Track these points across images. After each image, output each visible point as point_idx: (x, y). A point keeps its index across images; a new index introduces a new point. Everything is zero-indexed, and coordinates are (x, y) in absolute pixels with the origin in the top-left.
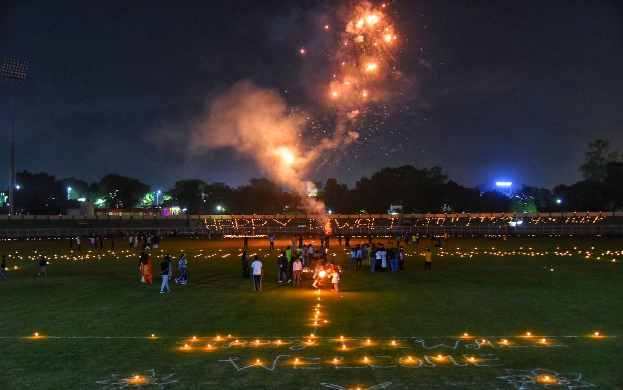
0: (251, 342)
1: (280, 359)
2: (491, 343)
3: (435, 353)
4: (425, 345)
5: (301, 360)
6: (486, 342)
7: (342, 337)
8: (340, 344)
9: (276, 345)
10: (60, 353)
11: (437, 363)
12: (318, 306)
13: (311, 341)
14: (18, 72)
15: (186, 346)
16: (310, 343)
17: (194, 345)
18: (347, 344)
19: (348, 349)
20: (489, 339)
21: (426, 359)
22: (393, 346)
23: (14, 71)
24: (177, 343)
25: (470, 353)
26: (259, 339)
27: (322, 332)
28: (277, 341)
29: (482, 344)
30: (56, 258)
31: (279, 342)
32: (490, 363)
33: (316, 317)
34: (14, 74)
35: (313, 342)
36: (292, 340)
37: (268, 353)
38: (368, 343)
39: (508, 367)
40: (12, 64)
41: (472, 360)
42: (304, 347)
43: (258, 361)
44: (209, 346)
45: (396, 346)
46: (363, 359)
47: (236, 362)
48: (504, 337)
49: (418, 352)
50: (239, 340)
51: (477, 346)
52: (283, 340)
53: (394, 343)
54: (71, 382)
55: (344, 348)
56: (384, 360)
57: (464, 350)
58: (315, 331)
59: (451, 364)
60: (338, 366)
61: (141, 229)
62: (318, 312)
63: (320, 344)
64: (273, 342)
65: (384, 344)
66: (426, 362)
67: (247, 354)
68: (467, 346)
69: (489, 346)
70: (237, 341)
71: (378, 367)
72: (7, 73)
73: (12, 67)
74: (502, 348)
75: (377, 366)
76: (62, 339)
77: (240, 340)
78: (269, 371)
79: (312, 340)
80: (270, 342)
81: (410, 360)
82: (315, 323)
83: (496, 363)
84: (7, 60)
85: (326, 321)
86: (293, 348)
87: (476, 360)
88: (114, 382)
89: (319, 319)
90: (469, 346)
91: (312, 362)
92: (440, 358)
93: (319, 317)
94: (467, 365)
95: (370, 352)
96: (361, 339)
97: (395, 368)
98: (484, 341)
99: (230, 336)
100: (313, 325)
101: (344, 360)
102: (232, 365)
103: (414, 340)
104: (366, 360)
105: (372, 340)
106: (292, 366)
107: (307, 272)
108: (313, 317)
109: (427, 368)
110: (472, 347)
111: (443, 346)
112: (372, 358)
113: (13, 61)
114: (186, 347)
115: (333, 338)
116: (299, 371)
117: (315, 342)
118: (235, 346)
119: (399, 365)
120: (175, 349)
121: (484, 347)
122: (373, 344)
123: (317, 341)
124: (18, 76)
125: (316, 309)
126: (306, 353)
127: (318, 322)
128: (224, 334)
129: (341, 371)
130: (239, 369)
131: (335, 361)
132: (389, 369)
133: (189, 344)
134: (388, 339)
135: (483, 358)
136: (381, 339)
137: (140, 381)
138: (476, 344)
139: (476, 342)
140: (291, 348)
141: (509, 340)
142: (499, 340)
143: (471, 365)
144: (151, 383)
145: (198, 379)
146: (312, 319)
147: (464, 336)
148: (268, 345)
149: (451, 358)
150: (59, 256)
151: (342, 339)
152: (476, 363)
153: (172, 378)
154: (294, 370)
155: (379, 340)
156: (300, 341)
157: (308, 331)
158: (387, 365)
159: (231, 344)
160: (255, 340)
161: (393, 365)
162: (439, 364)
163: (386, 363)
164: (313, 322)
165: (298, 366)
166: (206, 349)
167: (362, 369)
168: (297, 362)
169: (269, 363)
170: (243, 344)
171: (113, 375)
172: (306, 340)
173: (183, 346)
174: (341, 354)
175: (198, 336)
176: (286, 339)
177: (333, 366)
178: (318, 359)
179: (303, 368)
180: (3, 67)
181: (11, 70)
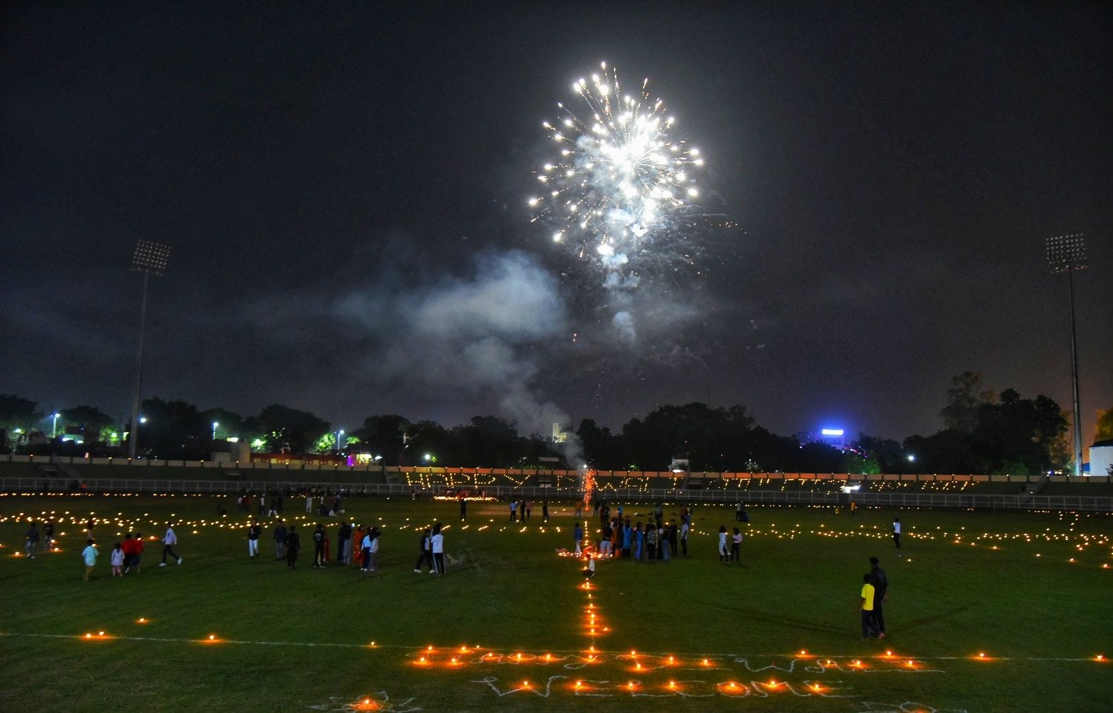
0: (509, 657)
1: (554, 682)
2: (839, 665)
3: (765, 677)
4: (750, 666)
5: (583, 683)
6: (831, 663)
7: (633, 653)
8: (631, 663)
9: (545, 662)
10: (251, 664)
11: (768, 691)
12: (591, 606)
13: (591, 656)
14: (155, 259)
15: (422, 659)
16: (591, 660)
17: (431, 658)
18: (640, 661)
19: (644, 669)
20: (836, 660)
21: (754, 685)
22: (705, 667)
23: (151, 259)
24: (407, 655)
25: (813, 678)
26: (521, 652)
27: (603, 643)
28: (546, 656)
29: (827, 666)
30: (204, 524)
31: (548, 657)
32: (841, 693)
33: (592, 622)
34: (150, 262)
35: (595, 658)
36: (565, 654)
37: (538, 673)
38: (671, 661)
39: (866, 699)
40: (149, 249)
41: (816, 688)
42: (584, 666)
43: (526, 683)
44: (454, 660)
45: (710, 667)
46: (668, 684)
47: (495, 684)
48: (856, 656)
49: (743, 676)
50: (493, 652)
51: (821, 670)
52: (553, 654)
53: (705, 662)
54: (277, 705)
55: (639, 667)
56: (697, 687)
57: (800, 675)
58: (594, 643)
59: (788, 694)
60: (636, 692)
61: (329, 484)
62: (593, 616)
63: (605, 662)
64: (540, 657)
65: (693, 664)
66: (753, 690)
67: (510, 674)
68: (806, 668)
69: (837, 668)
70: (491, 655)
71: (689, 695)
72: (141, 261)
73: (147, 253)
74: (853, 673)
75: (690, 694)
76: (248, 644)
77: (495, 653)
78: (542, 698)
79: (594, 655)
80: (535, 657)
81: (732, 686)
82: (593, 631)
83: (850, 692)
84: (141, 243)
85: (606, 629)
86: (570, 666)
87: (822, 689)
88: (335, 707)
89: (597, 626)
90: (810, 669)
91: (598, 687)
92: (773, 685)
93: (596, 623)
94: (810, 694)
95: (677, 674)
96: (659, 655)
97: (713, 696)
98: (829, 662)
99: (478, 647)
100: (588, 634)
101: (641, 685)
102: (491, 687)
103: (733, 658)
104: (672, 685)
105: (676, 658)
106: (573, 691)
107: (565, 555)
108: (588, 622)
109: (757, 699)
110: (816, 670)
111: (773, 668)
112: (680, 682)
113: (149, 245)
114: (423, 661)
115: (621, 654)
116: (582, 698)
117: (597, 658)
118: (488, 661)
119: (718, 694)
120: (407, 663)
121: (828, 670)
122: (677, 663)
123: (599, 657)
124: (156, 266)
125: (589, 611)
126: (589, 673)
127: (596, 630)
128: (471, 644)
129: (640, 700)
130: (502, 693)
131: (631, 686)
132: (704, 699)
133: (425, 655)
134: (697, 657)
135: (831, 686)
136: (686, 657)
137: (370, 707)
138: (818, 666)
139: (818, 663)
140: (565, 666)
141: (864, 661)
142: (849, 660)
143: (816, 696)
144: (385, 710)
145: (448, 707)
146: (587, 626)
147: (800, 654)
148: (533, 661)
149: (787, 685)
150: (208, 521)
151: (633, 654)
152: (821, 692)
153: (413, 704)
154: (576, 697)
155: (684, 658)
156: (576, 656)
157: (585, 642)
158: (701, 693)
159: (482, 658)
160: (515, 653)
161: (711, 693)
162: (773, 693)
163: (700, 690)
164: (589, 630)
165: (580, 691)
166: (449, 664)
167: (670, 697)
168: (579, 685)
169: (541, 687)
170: (499, 659)
171: (332, 698)
172: (586, 656)
173: (417, 659)
174: (636, 677)
175: (436, 645)
176: (557, 653)
177: (628, 693)
178: (605, 682)
179: (588, 695)
180: (136, 253)
181: (146, 257)
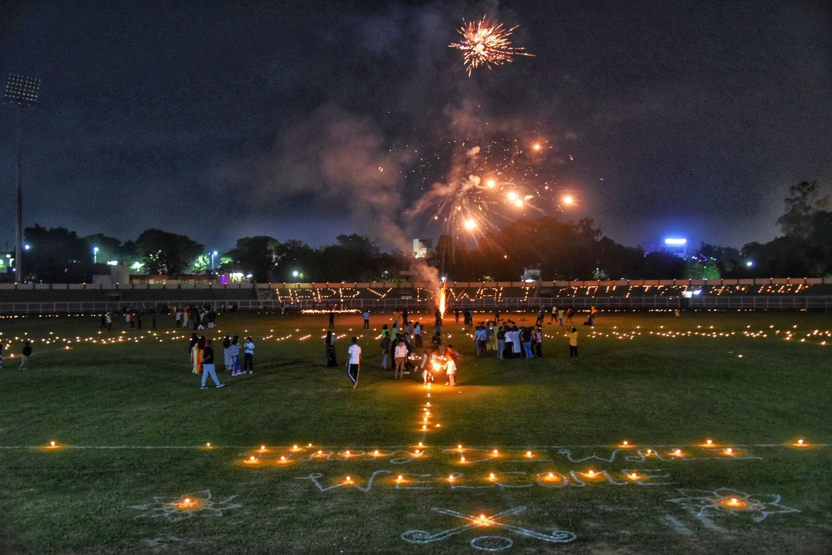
0: (339, 454)
1: (377, 476)
2: (659, 453)
3: (583, 467)
4: (572, 456)
5: (405, 477)
6: (652, 452)
7: (460, 446)
8: (457, 456)
9: (373, 457)
10: (84, 468)
11: (587, 480)
12: (428, 404)
13: (418, 452)
14: (27, 92)
15: (252, 458)
16: (417, 454)
17: (263, 457)
18: (466, 455)
19: (468, 462)
20: (657, 449)
21: (573, 475)
22: (528, 458)
23: (22, 92)
24: (240, 455)
25: (631, 467)
26: (350, 449)
27: (436, 439)
28: (374, 452)
29: (648, 455)
30: (78, 341)
31: (376, 453)
32: (657, 480)
33: (425, 419)
34: (21, 96)
35: (422, 453)
36: (393, 450)
37: (362, 468)
38: (495, 453)
39: (681, 486)
40: (19, 82)
41: (634, 477)
42: (410, 461)
43: (348, 478)
44: (283, 458)
45: (533, 458)
46: (488, 476)
47: (319, 480)
48: (676, 446)
49: (562, 465)
50: (323, 450)
51: (641, 459)
52: (381, 450)
53: (529, 454)
54: (99, 506)
55: (463, 460)
56: (516, 478)
57: (622, 463)
58: (424, 439)
59: (605, 483)
60: (455, 484)
61: (192, 302)
62: (428, 414)
63: (431, 456)
64: (368, 453)
65: (516, 456)
66: (571, 480)
67: (334, 469)
68: (626, 458)
69: (657, 457)
70: (320, 452)
71: (508, 486)
72: (12, 94)
73: (18, 87)
74: (673, 461)
75: (508, 484)
76: (87, 449)
77: (325, 451)
78: (363, 492)
79: (421, 450)
80: (363, 453)
81: (551, 477)
82: (425, 427)
83: (666, 480)
84: (12, 76)
85: (438, 425)
86: (395, 461)
87: (639, 477)
88: (157, 506)
89: (430, 423)
90: (630, 459)
91: (420, 480)
92: (591, 474)
93: (429, 420)
94: (626, 483)
95: (499, 466)
96: (485, 449)
97: (531, 487)
98: (649, 451)
99: (310, 445)
100: (421, 430)
101: (462, 477)
102: (314, 483)
103: (557, 450)
104: (492, 477)
105: (500, 452)
106: (394, 485)
107: (413, 359)
108: (422, 419)
109: (574, 488)
110: (634, 459)
111: (594, 458)
112: (500, 473)
113: (20, 78)
114: (253, 460)
115: (449, 448)
116: (403, 492)
117: (424, 453)
118: (317, 458)
119: (536, 484)
120: (237, 463)
121: (649, 460)
122: (501, 456)
123: (426, 451)
124: (27, 99)
125: (425, 409)
126: (412, 468)
127: (428, 427)
128: (303, 443)
129: (458, 492)
130: (323, 488)
131: (451, 479)
132: (522, 490)
133: (256, 456)
134: (522, 449)
135: (648, 474)
136: (512, 449)
137: (191, 505)
138: (639, 455)
139: (639, 453)
140: (391, 461)
141: (683, 450)
142: (670, 450)
143: (633, 484)
144: (206, 508)
145: (268, 503)
146: (421, 423)
147: (623, 444)
148: (361, 457)
149: (606, 474)
150: (82, 337)
151: (460, 449)
152: (638, 480)
153: (234, 501)
154: (396, 490)
155: (509, 451)
156: (404, 452)
157: (411, 438)
158: (520, 483)
159: (312, 455)
160: (345, 450)
161: (529, 483)
162: (591, 481)
163: (519, 481)
164: (421, 426)
165: (401, 484)
166: (279, 462)
167: (488, 488)
168: (400, 480)
169: (363, 481)
170: (329, 456)
171: (155, 498)
172: (413, 451)
173: (248, 459)
174: (457, 469)
175: (268, 445)
176: (385, 449)
177: (448, 485)
178: (427, 475)
179: (408, 488)
180: (8, 87)
181: (18, 91)
